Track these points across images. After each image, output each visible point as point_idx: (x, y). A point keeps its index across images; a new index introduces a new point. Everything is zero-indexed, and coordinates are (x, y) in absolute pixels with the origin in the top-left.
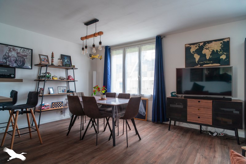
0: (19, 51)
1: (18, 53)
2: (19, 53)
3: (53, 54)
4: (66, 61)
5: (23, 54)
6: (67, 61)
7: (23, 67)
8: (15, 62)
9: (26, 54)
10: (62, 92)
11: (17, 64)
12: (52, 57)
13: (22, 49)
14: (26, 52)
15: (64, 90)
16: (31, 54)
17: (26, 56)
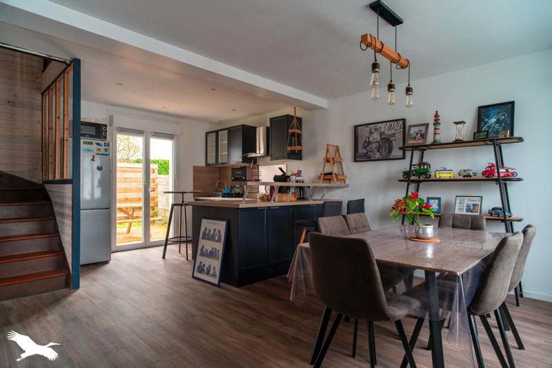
0: (383, 130)
1: (381, 134)
2: (383, 133)
3: (437, 116)
4: (493, 120)
5: (390, 133)
6: (498, 122)
7: (390, 157)
8: (378, 151)
9: (393, 131)
10: (467, 211)
11: (381, 154)
12: (437, 122)
13: (388, 124)
14: (394, 128)
15: (474, 205)
16: (402, 130)
17: (394, 135)
